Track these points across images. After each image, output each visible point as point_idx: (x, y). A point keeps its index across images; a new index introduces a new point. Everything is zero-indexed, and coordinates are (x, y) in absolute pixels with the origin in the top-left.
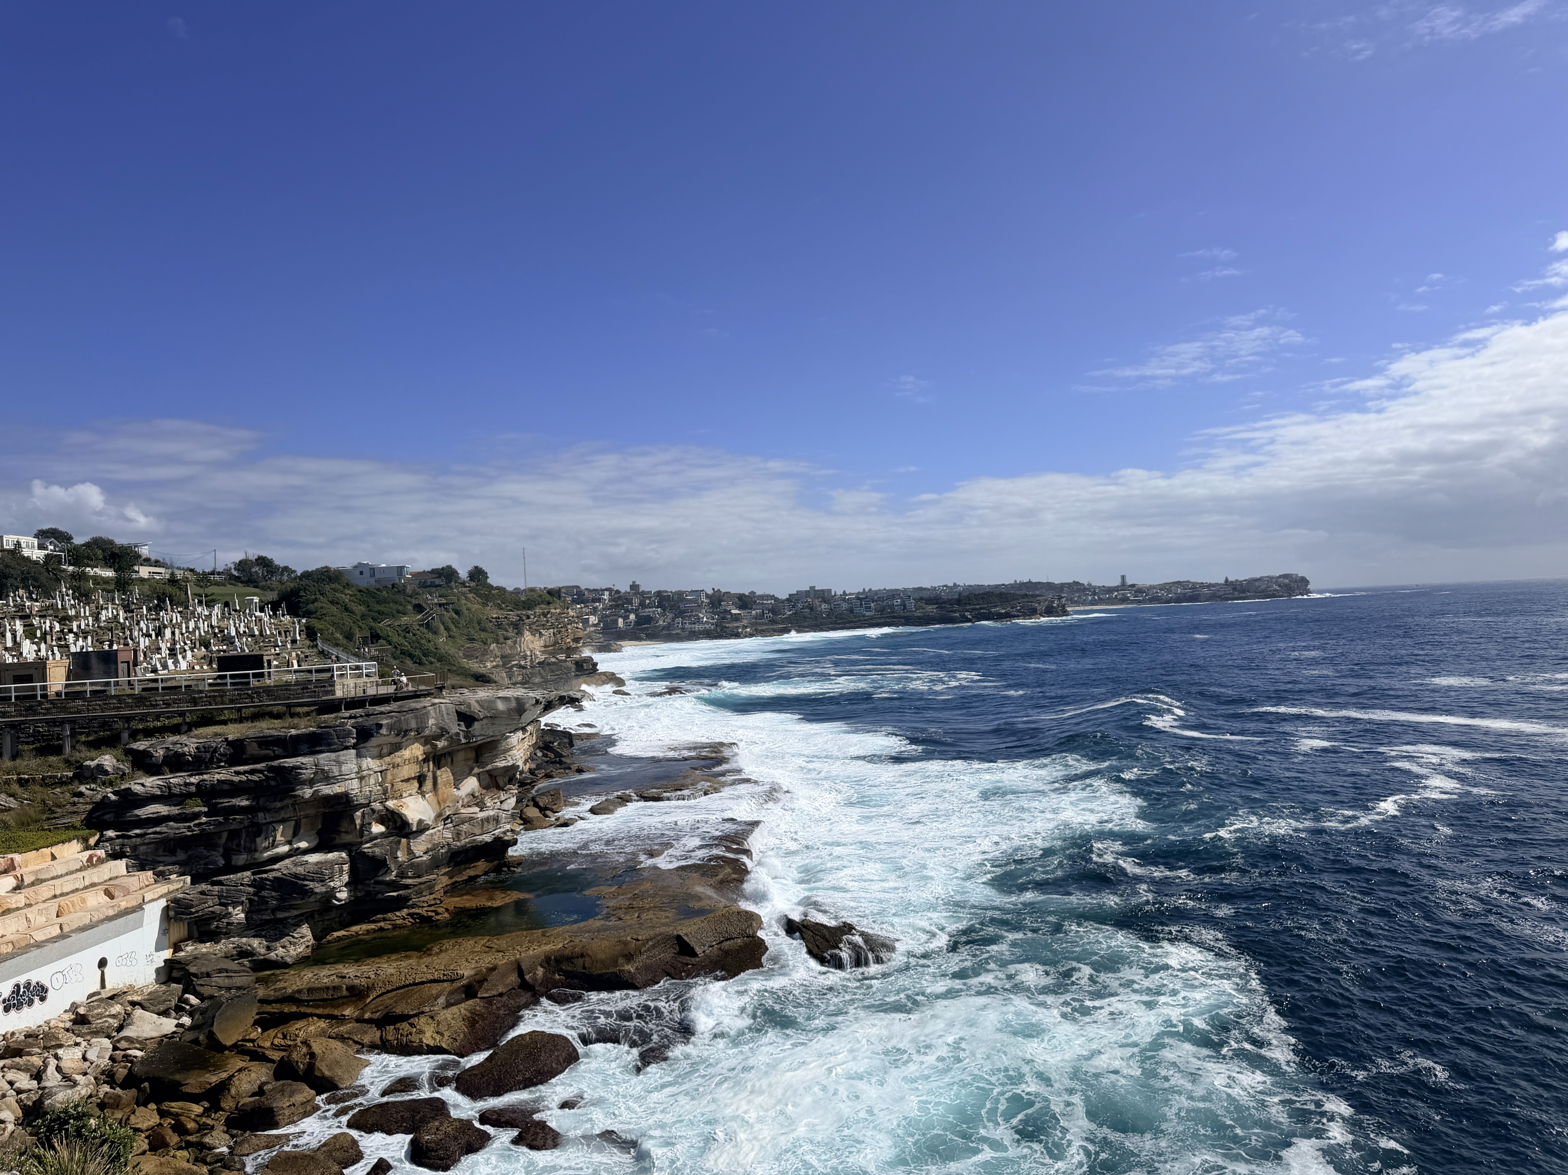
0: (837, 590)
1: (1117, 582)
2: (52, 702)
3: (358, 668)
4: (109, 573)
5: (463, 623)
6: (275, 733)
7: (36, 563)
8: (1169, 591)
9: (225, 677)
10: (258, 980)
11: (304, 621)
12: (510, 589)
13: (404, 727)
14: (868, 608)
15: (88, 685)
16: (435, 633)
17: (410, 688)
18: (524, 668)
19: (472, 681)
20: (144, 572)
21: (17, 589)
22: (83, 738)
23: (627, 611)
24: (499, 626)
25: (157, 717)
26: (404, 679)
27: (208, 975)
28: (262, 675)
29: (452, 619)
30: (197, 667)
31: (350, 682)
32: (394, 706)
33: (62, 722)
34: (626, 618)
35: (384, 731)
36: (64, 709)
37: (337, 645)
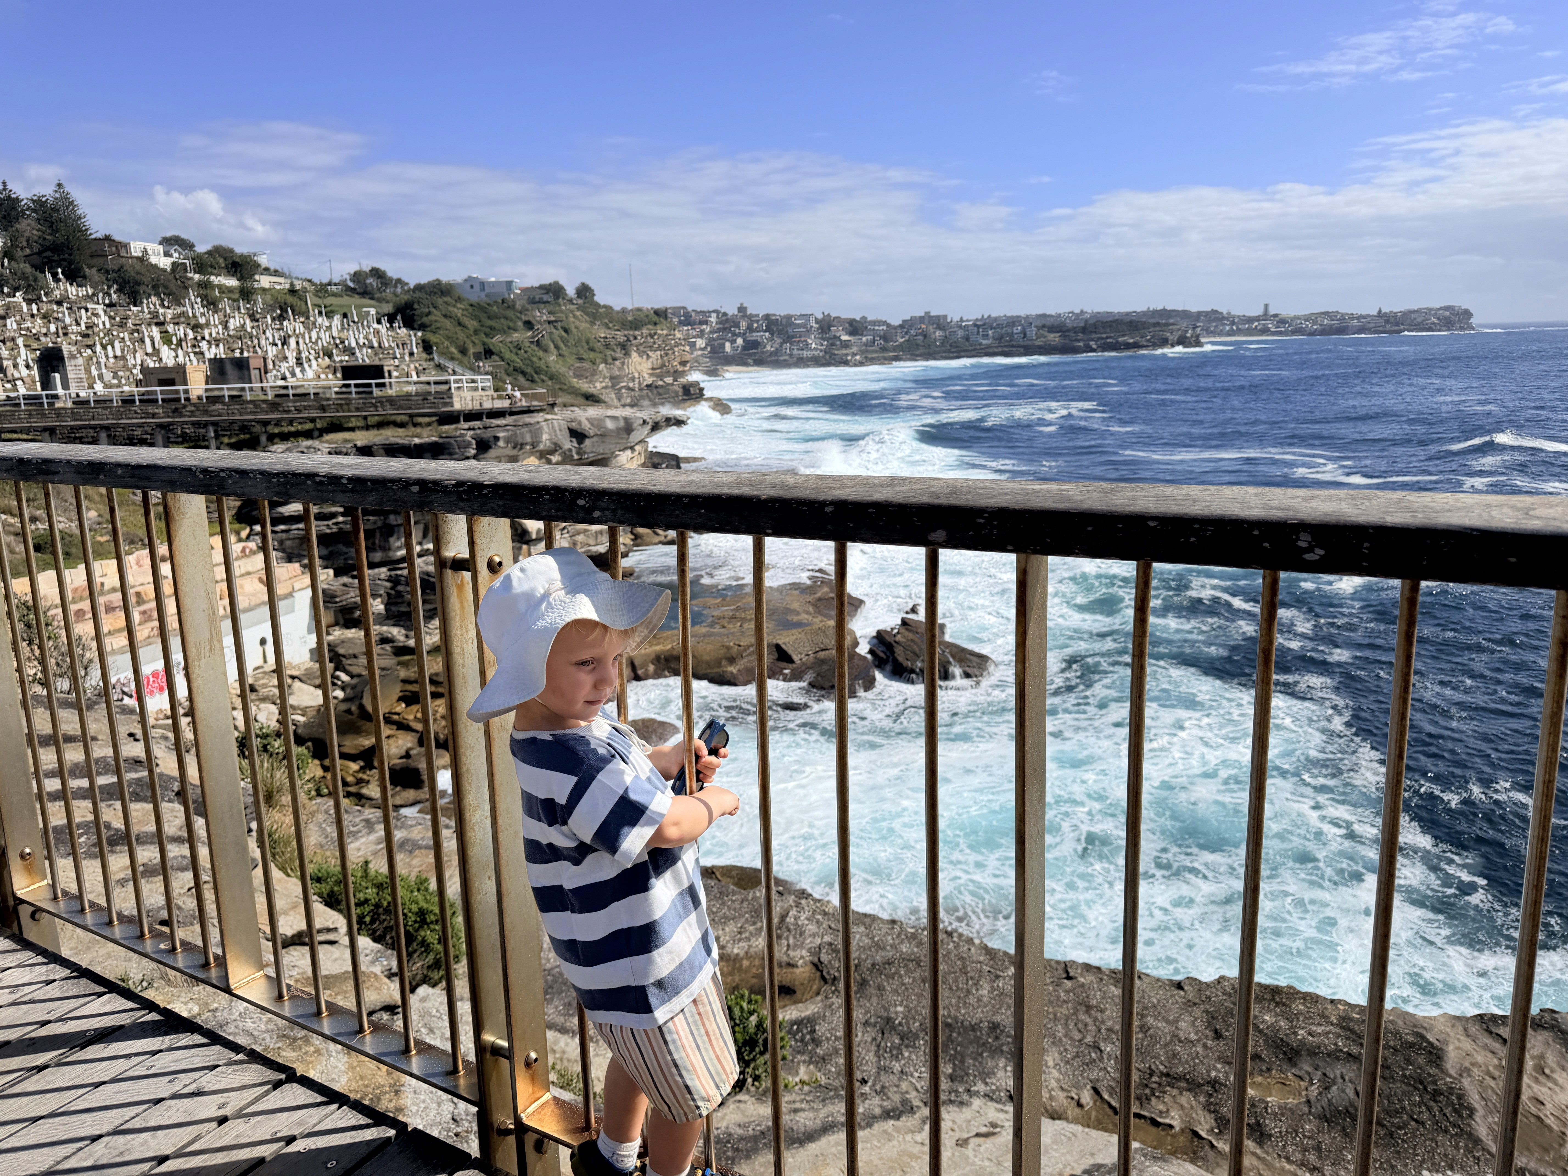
0: (954, 316)
1: (1258, 311)
2: (194, 405)
3: (473, 381)
4: (232, 282)
5: (572, 341)
6: (400, 441)
7: (164, 270)
8: (1315, 322)
9: (348, 386)
10: (399, 663)
11: (420, 334)
12: (617, 308)
13: (520, 441)
14: (986, 336)
15: (226, 389)
16: (546, 351)
17: (524, 403)
18: (632, 390)
19: (582, 400)
20: (265, 281)
21: (149, 296)
22: (226, 440)
23: (734, 334)
24: (607, 346)
25: (291, 422)
26: (518, 394)
27: (355, 656)
28: (383, 385)
29: (561, 337)
30: (323, 376)
31: (467, 394)
32: (509, 420)
33: (206, 425)
34: (733, 342)
35: (501, 443)
36: (206, 412)
37: (452, 359)
